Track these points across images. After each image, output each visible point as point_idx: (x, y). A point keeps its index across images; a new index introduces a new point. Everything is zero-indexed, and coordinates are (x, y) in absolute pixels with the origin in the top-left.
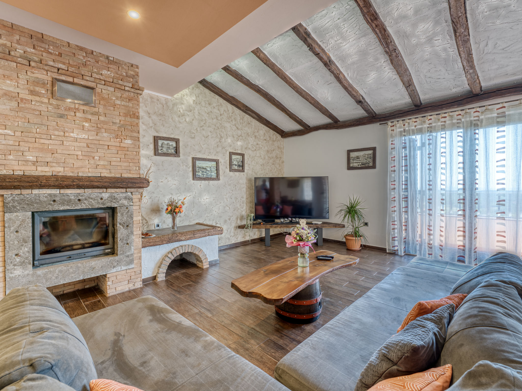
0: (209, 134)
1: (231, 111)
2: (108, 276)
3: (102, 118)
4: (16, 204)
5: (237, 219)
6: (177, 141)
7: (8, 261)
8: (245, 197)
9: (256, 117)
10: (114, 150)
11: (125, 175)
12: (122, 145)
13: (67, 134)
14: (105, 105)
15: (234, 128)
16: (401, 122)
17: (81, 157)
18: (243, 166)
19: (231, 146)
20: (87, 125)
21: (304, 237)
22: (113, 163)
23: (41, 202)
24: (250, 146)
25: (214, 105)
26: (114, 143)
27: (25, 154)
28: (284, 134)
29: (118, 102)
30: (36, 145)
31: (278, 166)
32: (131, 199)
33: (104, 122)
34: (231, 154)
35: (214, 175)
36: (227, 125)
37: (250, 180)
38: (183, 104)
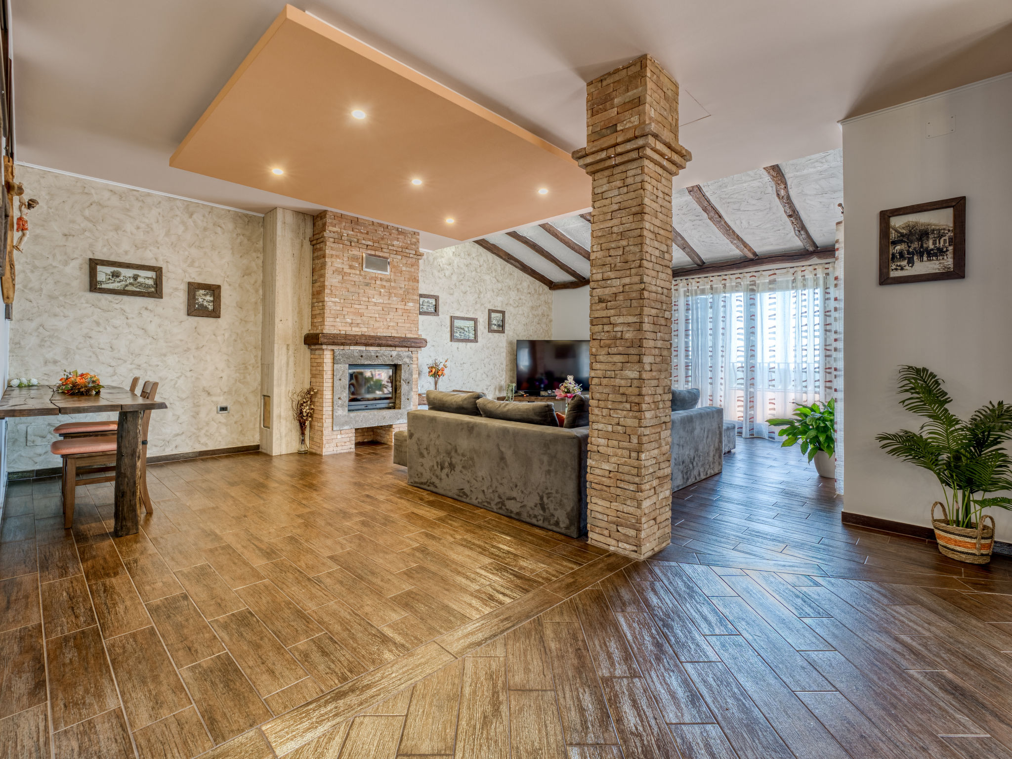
0: (468, 289)
1: (491, 261)
2: (394, 426)
3: (393, 284)
4: (340, 357)
5: (495, 389)
6: (436, 298)
7: (335, 403)
8: (504, 363)
9: (519, 266)
10: (400, 312)
11: (409, 336)
12: (407, 308)
13: (370, 300)
14: (395, 273)
15: (494, 280)
16: (685, 281)
17: (378, 319)
18: (503, 326)
19: (490, 302)
20: (382, 291)
21: (571, 389)
22: (399, 325)
23: (354, 357)
24: (511, 302)
25: (474, 255)
26: (400, 306)
27: (346, 317)
28: (553, 285)
29: (404, 269)
30: (352, 310)
31: (544, 326)
32: (411, 358)
33: (394, 288)
34: (491, 311)
35: (472, 336)
36: (487, 277)
37: (511, 343)
38: (442, 257)
